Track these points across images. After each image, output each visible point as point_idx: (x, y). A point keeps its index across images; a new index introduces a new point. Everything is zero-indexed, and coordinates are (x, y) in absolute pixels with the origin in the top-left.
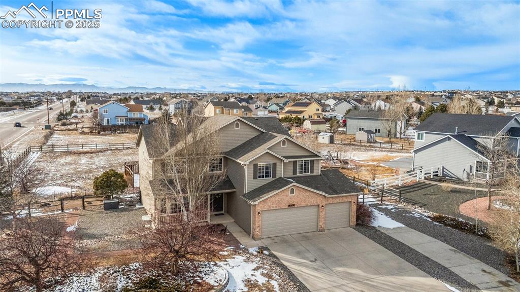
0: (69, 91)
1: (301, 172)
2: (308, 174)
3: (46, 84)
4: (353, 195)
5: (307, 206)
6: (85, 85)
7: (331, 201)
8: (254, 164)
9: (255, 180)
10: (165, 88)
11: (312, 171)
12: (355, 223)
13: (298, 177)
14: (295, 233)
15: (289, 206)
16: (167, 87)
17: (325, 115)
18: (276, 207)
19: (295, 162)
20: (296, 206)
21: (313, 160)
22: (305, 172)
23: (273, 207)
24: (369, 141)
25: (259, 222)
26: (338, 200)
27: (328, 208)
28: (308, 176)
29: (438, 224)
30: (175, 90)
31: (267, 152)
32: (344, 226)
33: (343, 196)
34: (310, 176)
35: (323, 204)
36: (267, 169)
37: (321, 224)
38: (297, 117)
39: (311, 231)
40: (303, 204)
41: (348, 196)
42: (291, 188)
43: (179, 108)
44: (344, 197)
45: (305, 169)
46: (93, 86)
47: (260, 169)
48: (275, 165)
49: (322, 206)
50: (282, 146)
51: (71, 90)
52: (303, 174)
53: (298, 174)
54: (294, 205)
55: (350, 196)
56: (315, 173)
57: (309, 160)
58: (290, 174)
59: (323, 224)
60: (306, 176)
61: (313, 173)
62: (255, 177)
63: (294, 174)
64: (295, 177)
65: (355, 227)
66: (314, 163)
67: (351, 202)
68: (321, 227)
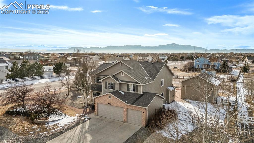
2: (135, 92)
4: (143, 108)
7: (129, 107)
15: (109, 104)
18: (103, 103)
19: (128, 85)
20: (112, 105)
21: (138, 85)
22: (133, 91)
23: (102, 102)
25: (96, 107)
26: (134, 108)
31: (109, 77)
32: (139, 125)
36: (111, 85)
42: (110, 95)
45: (133, 89)
47: (108, 84)
50: (122, 75)
53: (130, 91)
54: (111, 104)
56: (139, 93)
57: (136, 85)
58: (126, 90)
59: (125, 119)
60: (133, 93)
61: (138, 92)
62: (106, 88)
63: (127, 91)
64: (127, 92)
65: (144, 127)
66: (138, 87)
67: (142, 111)
68: (124, 120)
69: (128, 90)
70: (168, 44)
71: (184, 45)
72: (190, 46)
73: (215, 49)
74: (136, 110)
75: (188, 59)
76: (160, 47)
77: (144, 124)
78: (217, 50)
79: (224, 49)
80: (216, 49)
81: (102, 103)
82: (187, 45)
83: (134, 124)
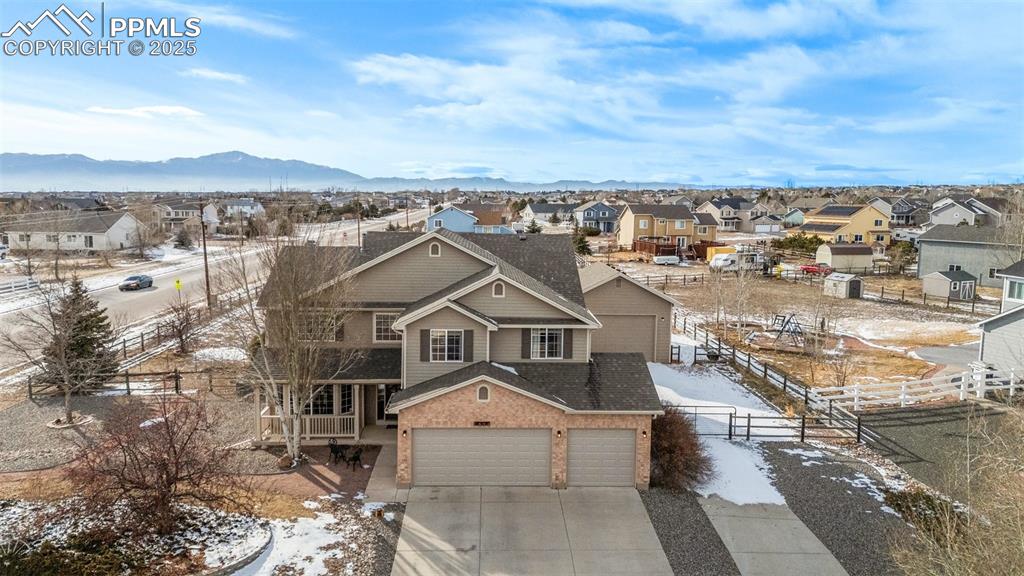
0: (453, 190)
1: (542, 354)
2: (559, 359)
3: (431, 179)
4: (640, 415)
5: (520, 428)
6: (488, 179)
7: (581, 423)
8: (422, 331)
9: (425, 364)
10: (624, 181)
11: (569, 353)
12: (648, 480)
13: (534, 364)
14: (493, 483)
15: (477, 424)
16: (628, 179)
17: (898, 235)
18: (445, 423)
19: (526, 333)
20: (492, 426)
21: (571, 330)
22: (551, 354)
23: (438, 423)
24: (954, 297)
25: (405, 451)
26: (600, 423)
27: (577, 439)
28: (557, 364)
29: (892, 511)
30: (638, 184)
31: (447, 307)
32: (623, 484)
33: (613, 415)
34: (563, 364)
35: (561, 428)
36: (450, 341)
37: (555, 471)
38: (816, 237)
39: (535, 483)
40: (511, 423)
41: (628, 415)
42: (481, 386)
43: (592, 219)
44: (617, 420)
45: (550, 347)
46: (501, 181)
47: (435, 341)
48: (469, 334)
49: (559, 432)
50: (494, 296)
51: (457, 189)
52: (547, 358)
53: (535, 357)
54: (487, 423)
55: (633, 415)
56: (577, 358)
57: (560, 330)
58: (517, 357)
59: (561, 472)
60: (552, 364)
61: (571, 357)
62: (424, 358)
63: (523, 357)
64: (525, 364)
65: (647, 488)
66: (574, 335)
67: (636, 430)
68: (557, 479)
69: (526, 353)
70: (214, 152)
71: (277, 160)
72: (300, 162)
73: (390, 177)
74: (610, 429)
75: (349, 215)
76: (179, 166)
77: (645, 477)
78: (395, 180)
79: (419, 176)
80: (394, 178)
81: (441, 426)
82: (291, 159)
83: (597, 484)
